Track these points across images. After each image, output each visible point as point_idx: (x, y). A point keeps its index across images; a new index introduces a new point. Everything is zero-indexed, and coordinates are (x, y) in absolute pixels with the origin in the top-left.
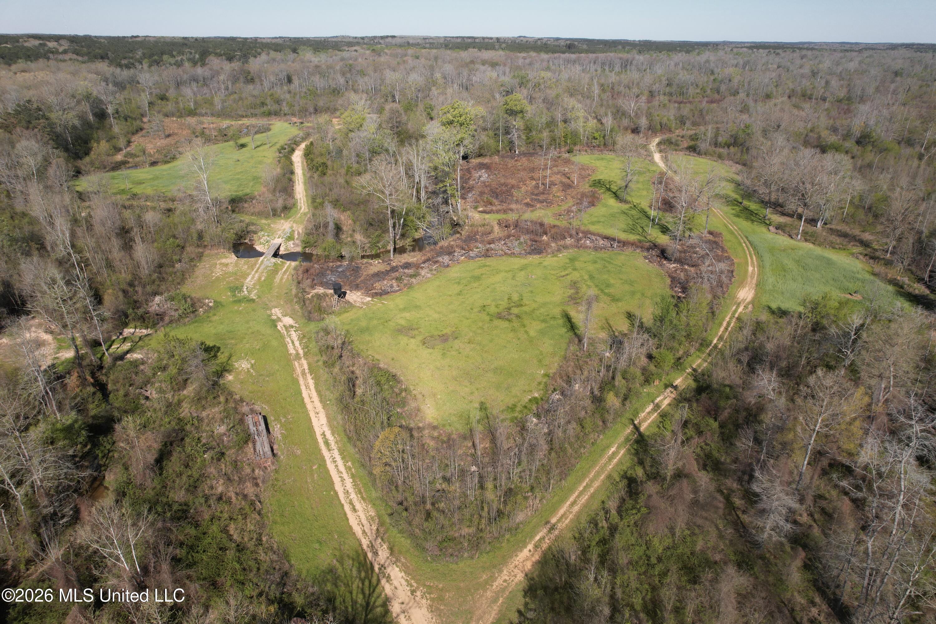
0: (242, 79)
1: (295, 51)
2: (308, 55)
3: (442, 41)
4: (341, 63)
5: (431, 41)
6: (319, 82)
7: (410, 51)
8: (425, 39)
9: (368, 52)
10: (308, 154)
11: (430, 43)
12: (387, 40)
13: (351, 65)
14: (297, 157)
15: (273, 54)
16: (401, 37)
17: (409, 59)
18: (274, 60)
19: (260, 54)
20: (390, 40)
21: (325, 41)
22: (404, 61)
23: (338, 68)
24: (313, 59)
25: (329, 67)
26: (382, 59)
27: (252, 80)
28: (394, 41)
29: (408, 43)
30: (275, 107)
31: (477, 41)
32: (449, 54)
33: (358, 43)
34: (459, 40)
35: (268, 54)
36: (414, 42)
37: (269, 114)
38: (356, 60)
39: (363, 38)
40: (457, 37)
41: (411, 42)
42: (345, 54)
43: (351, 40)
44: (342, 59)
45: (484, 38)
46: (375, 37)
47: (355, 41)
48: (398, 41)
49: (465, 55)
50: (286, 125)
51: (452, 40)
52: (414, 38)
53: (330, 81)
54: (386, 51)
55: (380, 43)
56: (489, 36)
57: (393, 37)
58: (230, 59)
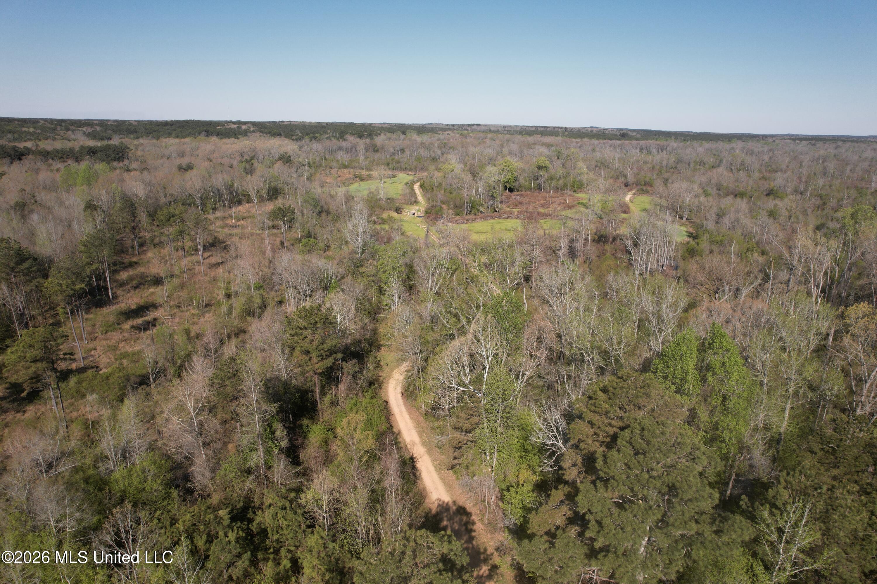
0: (371, 150)
1: (404, 133)
2: (415, 136)
3: (518, 129)
4: (438, 142)
5: (509, 129)
6: (423, 153)
7: (489, 135)
8: (504, 127)
9: (457, 135)
10: (422, 186)
11: (508, 131)
12: (473, 127)
13: (445, 143)
14: (416, 187)
15: (389, 135)
16: (485, 126)
17: (488, 141)
18: (390, 139)
19: (380, 134)
20: (475, 127)
21: (423, 127)
22: (484, 142)
23: (436, 145)
24: (418, 139)
25: (431, 144)
26: (468, 140)
27: (377, 151)
28: (479, 128)
29: (490, 130)
30: (397, 165)
31: (548, 129)
32: (518, 138)
33: (449, 129)
34: (533, 129)
35: (385, 135)
36: (495, 129)
37: (395, 169)
38: (449, 140)
39: (453, 126)
40: (532, 127)
41: (492, 129)
42: (441, 137)
43: (444, 127)
44: (439, 140)
45: (554, 128)
46: (463, 125)
47: (447, 127)
48: (483, 128)
49: (530, 139)
50: (405, 175)
51: (528, 128)
52: (495, 126)
53: (431, 152)
54: (471, 135)
55: (467, 130)
56: (560, 126)
57: (478, 125)
58: (360, 137)
